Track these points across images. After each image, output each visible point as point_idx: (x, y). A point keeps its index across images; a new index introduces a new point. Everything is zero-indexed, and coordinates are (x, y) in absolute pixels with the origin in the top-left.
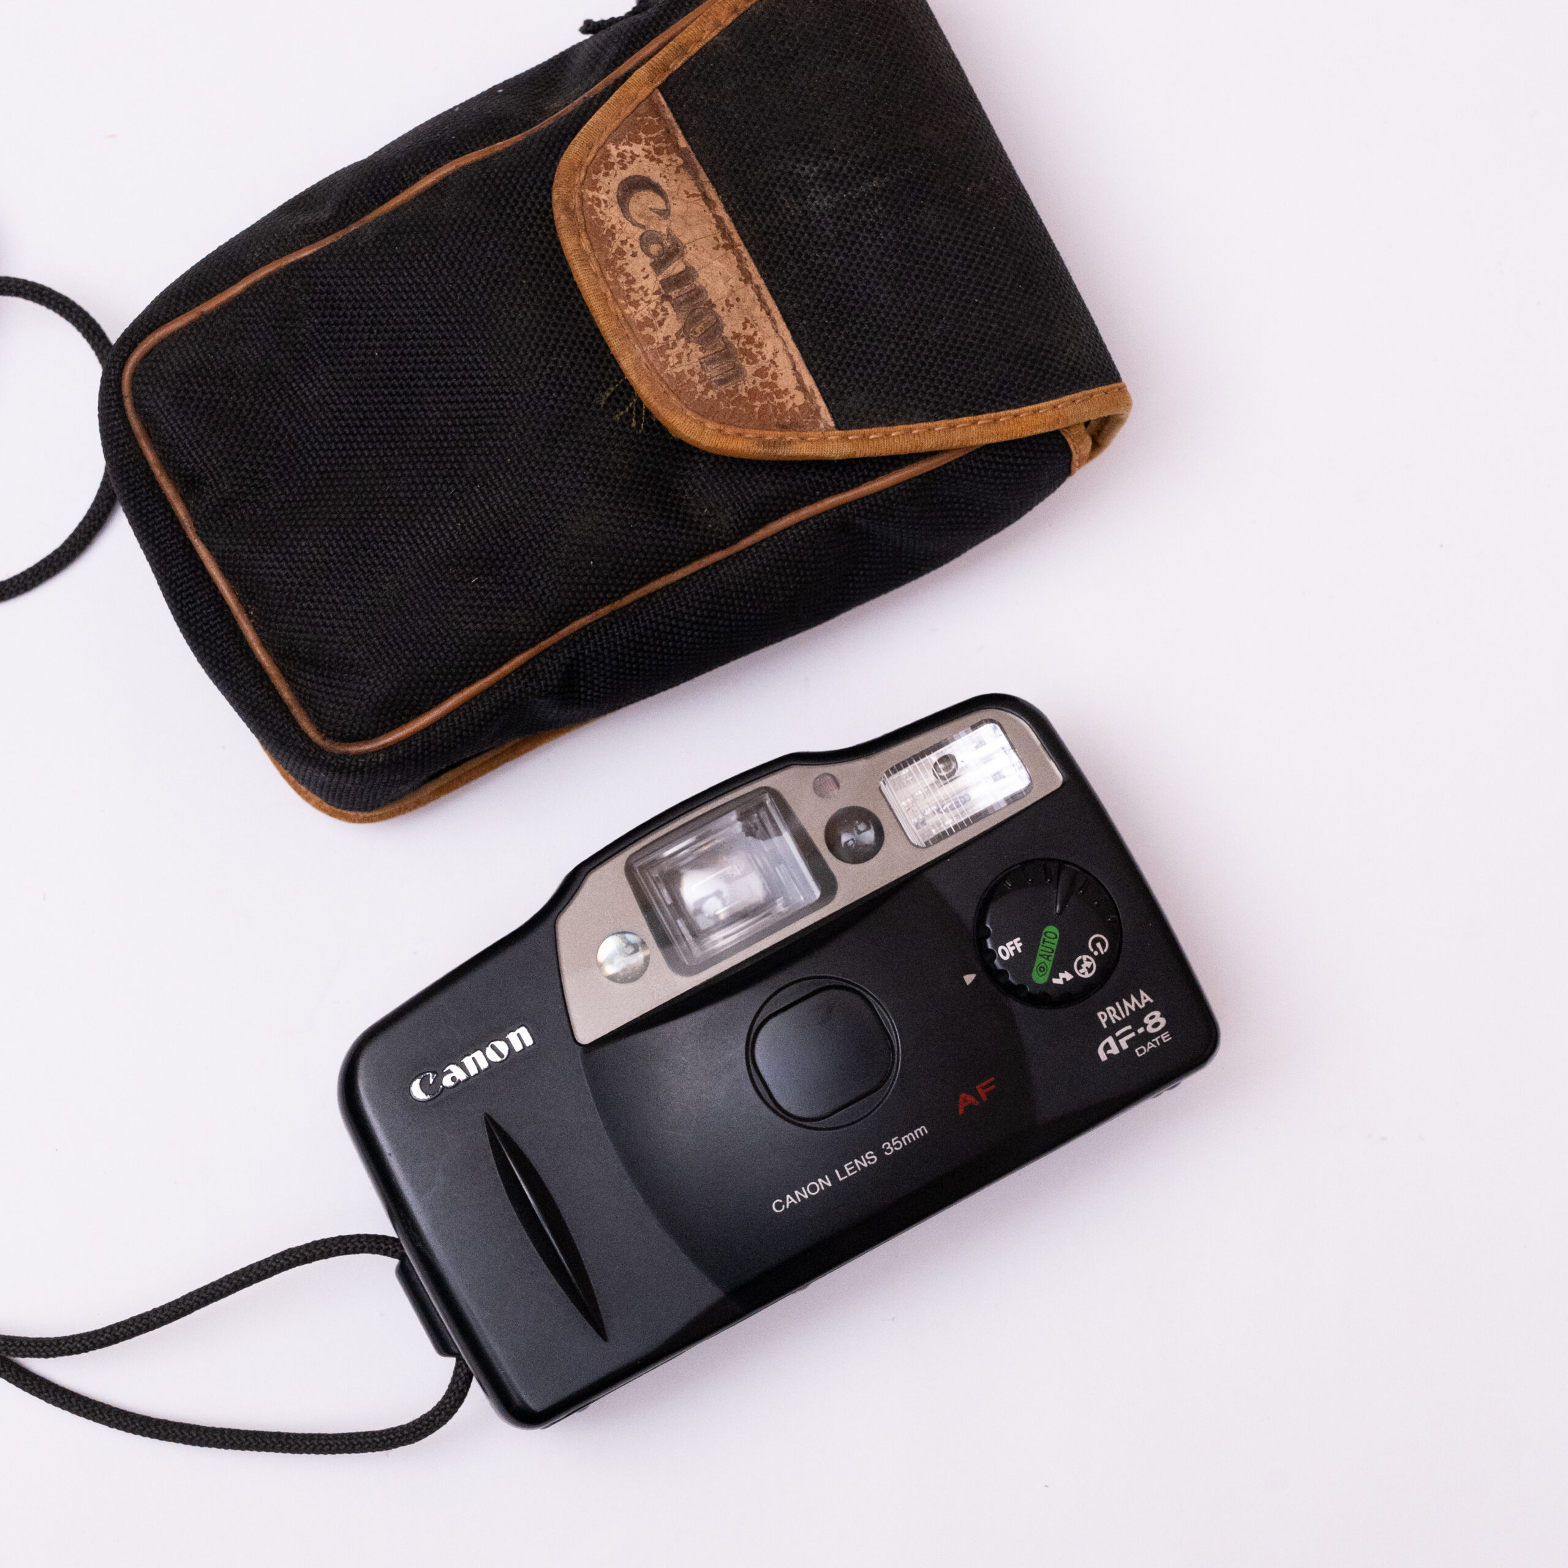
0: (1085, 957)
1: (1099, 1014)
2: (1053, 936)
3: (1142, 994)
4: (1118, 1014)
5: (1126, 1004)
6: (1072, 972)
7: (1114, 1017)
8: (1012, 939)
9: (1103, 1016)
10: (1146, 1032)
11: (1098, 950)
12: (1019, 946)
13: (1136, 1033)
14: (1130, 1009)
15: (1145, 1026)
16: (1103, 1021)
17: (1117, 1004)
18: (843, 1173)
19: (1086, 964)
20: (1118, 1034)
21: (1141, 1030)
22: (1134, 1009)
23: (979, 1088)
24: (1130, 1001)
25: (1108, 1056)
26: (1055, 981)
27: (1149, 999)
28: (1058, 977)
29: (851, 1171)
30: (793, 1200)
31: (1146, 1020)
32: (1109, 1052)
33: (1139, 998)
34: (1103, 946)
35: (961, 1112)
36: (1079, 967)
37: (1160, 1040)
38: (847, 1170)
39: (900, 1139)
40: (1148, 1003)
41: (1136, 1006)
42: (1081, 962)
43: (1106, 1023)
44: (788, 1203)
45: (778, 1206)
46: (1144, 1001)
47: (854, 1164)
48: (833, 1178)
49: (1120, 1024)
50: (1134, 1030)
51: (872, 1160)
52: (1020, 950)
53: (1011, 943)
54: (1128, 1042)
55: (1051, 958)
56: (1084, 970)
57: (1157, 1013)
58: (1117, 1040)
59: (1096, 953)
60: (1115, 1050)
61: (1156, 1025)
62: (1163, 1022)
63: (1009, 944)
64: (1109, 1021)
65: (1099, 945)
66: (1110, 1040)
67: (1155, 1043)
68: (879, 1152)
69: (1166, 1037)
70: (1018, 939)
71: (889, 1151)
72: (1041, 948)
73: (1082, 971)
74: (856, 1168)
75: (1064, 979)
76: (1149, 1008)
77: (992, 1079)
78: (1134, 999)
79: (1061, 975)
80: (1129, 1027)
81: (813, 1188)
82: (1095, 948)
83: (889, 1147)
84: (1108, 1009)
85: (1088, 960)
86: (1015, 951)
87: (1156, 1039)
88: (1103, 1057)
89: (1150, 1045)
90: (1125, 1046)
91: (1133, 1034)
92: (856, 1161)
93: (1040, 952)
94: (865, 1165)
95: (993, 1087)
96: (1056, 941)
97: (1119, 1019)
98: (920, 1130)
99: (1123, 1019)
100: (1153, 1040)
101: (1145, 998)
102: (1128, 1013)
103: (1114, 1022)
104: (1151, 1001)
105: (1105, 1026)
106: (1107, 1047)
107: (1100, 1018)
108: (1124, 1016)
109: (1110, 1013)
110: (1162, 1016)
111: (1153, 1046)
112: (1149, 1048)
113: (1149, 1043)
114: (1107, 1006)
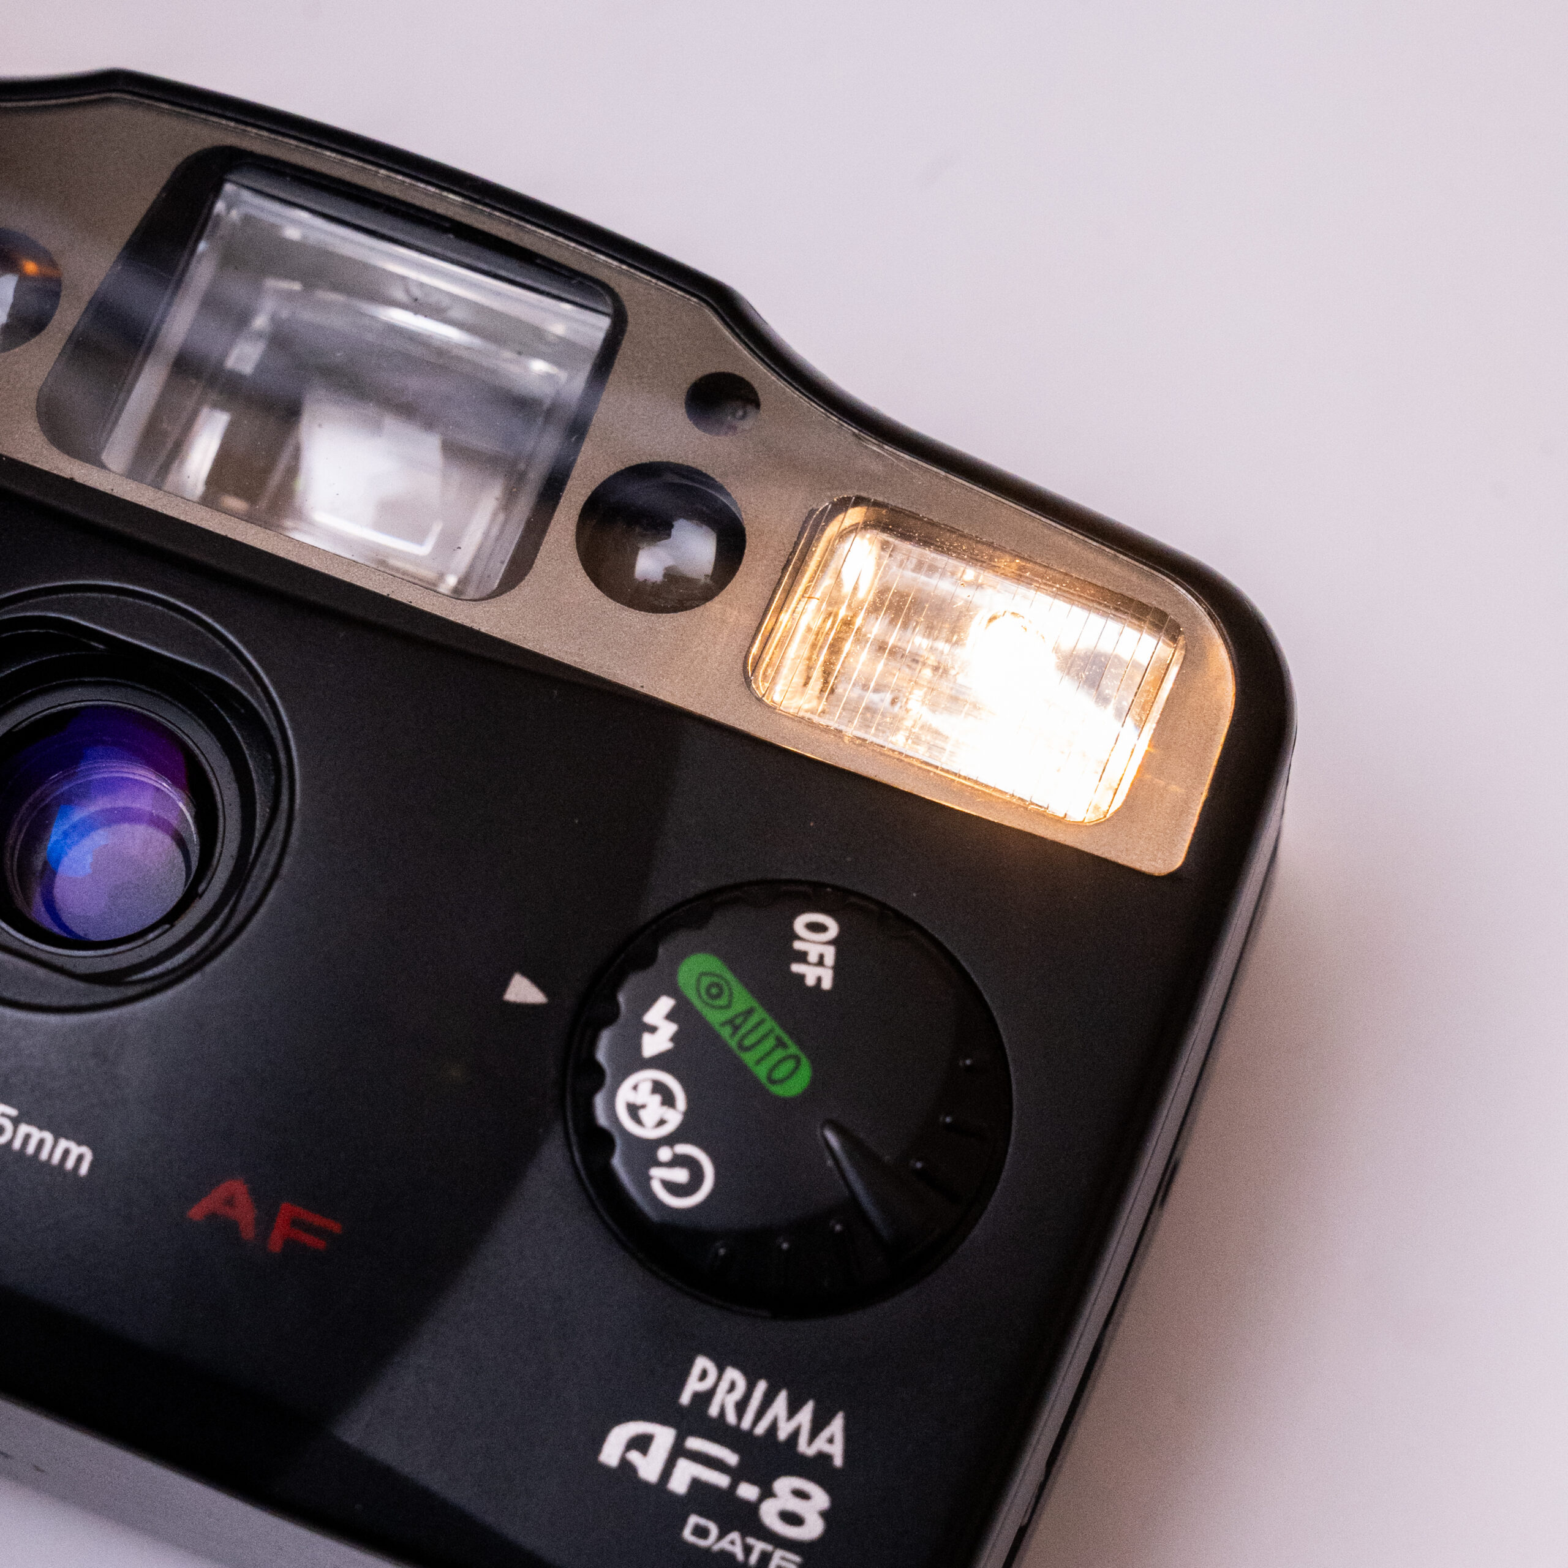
1: (702, 1363)
3: (837, 1426)
4: (741, 1407)
5: (780, 1406)
7: (724, 1403)
9: (703, 1375)
10: (753, 1508)
13: (734, 1486)
14: (773, 1428)
15: (767, 1493)
16: (693, 1386)
17: (762, 1386)
20: (694, 1443)
21: (748, 1491)
22: (783, 1434)
23: (287, 1210)
24: (793, 1409)
25: (624, 1461)
27: (837, 1453)
31: (784, 1485)
32: (634, 1456)
33: (818, 1425)
35: (196, 1213)
37: (765, 1558)
39: (16, 1122)
40: (824, 1458)
41: (795, 1435)
43: (695, 1396)
46: (820, 1444)
49: (719, 1431)
50: (738, 1475)
54: (696, 1484)
57: (820, 1499)
58: (678, 1451)
60: (649, 1468)
61: (792, 1518)
62: (813, 1529)
64: (703, 1399)
66: (664, 1437)
67: (748, 1550)
76: (816, 1469)
77: (336, 1227)
78: (805, 1416)
80: (731, 1458)
84: (733, 1374)
87: (759, 1546)
88: (611, 1453)
89: (733, 1543)
90: (679, 1484)
91: (721, 1480)
95: (320, 1244)
97: (731, 1418)
98: (76, 1150)
99: (737, 1429)
100: (751, 1541)
101: (831, 1441)
102: (761, 1429)
103: (714, 1411)
104: (838, 1461)
105: (685, 1398)
106: (642, 1443)
107: (696, 1371)
108: (746, 1424)
109: (724, 1385)
110: (824, 1515)
111: (738, 1551)
112: (724, 1544)
113: (735, 1536)
114: (736, 1365)
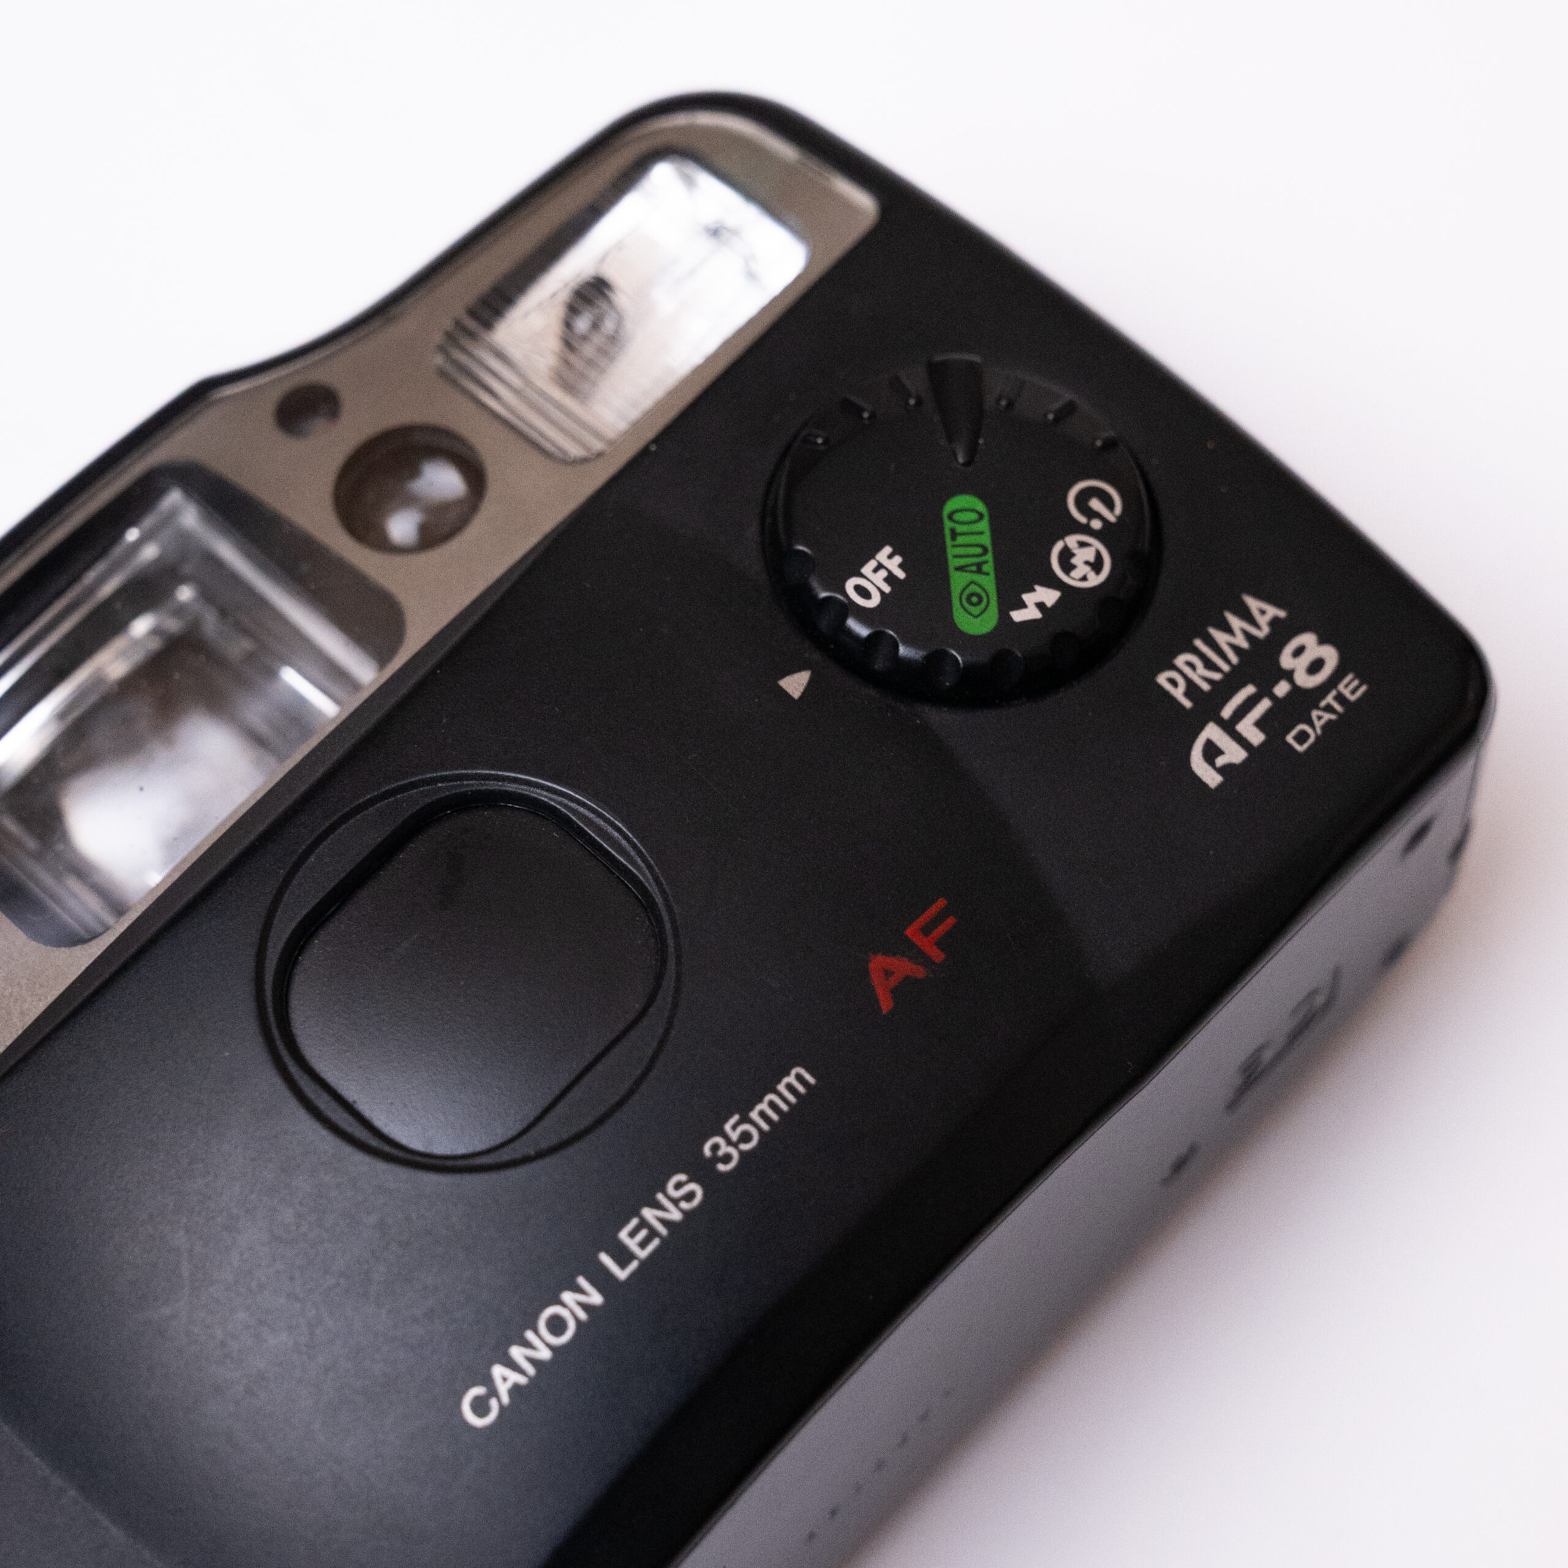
0: (1072, 541)
1: (1162, 679)
2: (973, 516)
3: (1253, 604)
4: (1209, 665)
5: (1221, 637)
6: (1052, 582)
7: (1201, 676)
8: (872, 556)
9: (1173, 682)
10: (1296, 690)
11: (1097, 515)
12: (894, 565)
13: (1273, 697)
14: (1236, 649)
15: (1289, 675)
16: (1179, 693)
17: (1199, 643)
18: (623, 1256)
19: (1082, 557)
20: (1227, 712)
21: (1282, 689)
22: (1245, 645)
23: (911, 932)
24: (1228, 629)
25: (1221, 771)
26: (1018, 616)
27: (1272, 611)
28: (1023, 605)
29: (643, 1245)
30: (515, 1378)
31: (1286, 660)
32: (1220, 761)
33: (1246, 615)
34: (1109, 504)
35: (886, 1004)
36: (1068, 567)
37: (1340, 698)
38: (632, 1244)
39: (745, 1119)
40: (1274, 622)
41: (1248, 636)
42: (1066, 557)
43: (1187, 694)
44: (503, 1389)
45: (480, 1407)
46: (1263, 621)
47: (643, 1224)
48: (602, 1280)
49: (1224, 690)
50: (1265, 691)
51: (690, 1196)
52: (901, 574)
53: (872, 564)
54: (1260, 724)
55: (989, 567)
56: (1081, 569)
57: (1308, 639)
58: (1229, 727)
59: (1096, 524)
60: (1234, 754)
61: (1316, 666)
62: (1330, 655)
63: (867, 569)
64: (1192, 689)
65: (1095, 504)
66: (1212, 732)
67: (1329, 709)
68: (702, 1170)
69: (1351, 688)
70: (887, 550)
71: (727, 1159)
72: (951, 552)
73: (1076, 574)
74: (653, 1233)
75: (1041, 606)
76: (1282, 632)
77: (941, 903)
78: (1235, 622)
79: (1028, 598)
80: (1250, 690)
81: (557, 1325)
82: (1092, 514)
83: (724, 1149)
84: (1180, 660)
85: (1082, 544)
86: (891, 579)
87: (1329, 699)
88: (1212, 778)
89: (1320, 718)
90: (1256, 737)
91: (1265, 704)
92: (648, 1213)
93: (953, 563)
94: (675, 1215)
95: (950, 921)
96: (984, 525)
97: (1217, 676)
98: (791, 1079)
99: (1227, 676)
100: (1323, 704)
101: (1263, 612)
102: (1234, 659)
103: (1205, 687)
104: (1282, 614)
105: (1187, 704)
106: (1211, 752)
107: (1168, 687)
108: (1226, 668)
109: (1187, 670)
110: (1322, 641)
111: (1327, 716)
112: (1318, 724)
113: (1315, 714)
114: (1176, 654)
